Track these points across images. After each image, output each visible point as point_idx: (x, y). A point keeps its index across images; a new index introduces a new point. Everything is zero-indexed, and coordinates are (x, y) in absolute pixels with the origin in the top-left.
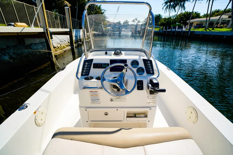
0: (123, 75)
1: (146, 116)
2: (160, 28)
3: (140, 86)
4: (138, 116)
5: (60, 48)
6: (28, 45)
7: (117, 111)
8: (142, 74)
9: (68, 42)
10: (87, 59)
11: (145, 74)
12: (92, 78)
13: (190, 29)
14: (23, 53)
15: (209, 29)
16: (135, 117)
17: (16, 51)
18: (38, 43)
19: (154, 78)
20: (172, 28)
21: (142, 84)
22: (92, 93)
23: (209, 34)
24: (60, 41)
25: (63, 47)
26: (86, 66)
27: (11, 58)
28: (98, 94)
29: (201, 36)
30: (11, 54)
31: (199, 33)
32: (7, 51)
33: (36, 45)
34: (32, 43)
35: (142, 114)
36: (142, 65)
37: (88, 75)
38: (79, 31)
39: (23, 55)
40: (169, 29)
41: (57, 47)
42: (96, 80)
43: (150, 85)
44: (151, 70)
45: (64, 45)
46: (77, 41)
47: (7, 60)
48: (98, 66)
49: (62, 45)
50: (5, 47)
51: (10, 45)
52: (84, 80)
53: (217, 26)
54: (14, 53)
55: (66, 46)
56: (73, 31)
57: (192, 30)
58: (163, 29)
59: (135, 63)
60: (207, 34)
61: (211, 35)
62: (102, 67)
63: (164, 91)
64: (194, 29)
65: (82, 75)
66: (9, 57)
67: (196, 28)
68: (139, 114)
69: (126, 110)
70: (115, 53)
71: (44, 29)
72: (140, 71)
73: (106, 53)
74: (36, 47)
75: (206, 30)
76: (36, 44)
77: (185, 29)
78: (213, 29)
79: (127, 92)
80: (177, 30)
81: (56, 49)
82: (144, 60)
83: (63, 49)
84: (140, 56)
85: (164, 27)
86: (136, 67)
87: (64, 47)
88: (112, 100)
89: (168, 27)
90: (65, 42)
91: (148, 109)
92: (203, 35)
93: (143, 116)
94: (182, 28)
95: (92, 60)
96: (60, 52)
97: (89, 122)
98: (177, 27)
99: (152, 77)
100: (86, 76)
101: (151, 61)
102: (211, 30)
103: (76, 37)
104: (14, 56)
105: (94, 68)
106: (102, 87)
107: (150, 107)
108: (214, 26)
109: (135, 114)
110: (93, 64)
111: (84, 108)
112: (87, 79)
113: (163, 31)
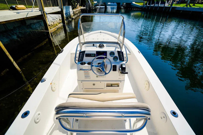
0: (104, 64)
1: (118, 86)
2: (144, 3)
3: (114, 68)
4: (113, 86)
5: (53, 25)
6: (28, 25)
7: (101, 83)
8: (116, 61)
9: (60, 20)
10: (81, 51)
11: (118, 60)
12: (85, 63)
13: (171, 5)
14: (26, 32)
15: (190, 4)
16: (112, 86)
17: (20, 31)
18: (35, 23)
19: (124, 64)
20: (155, 3)
21: (116, 67)
22: (85, 73)
23: (189, 10)
24: (53, 19)
25: (55, 24)
26: (81, 55)
27: (18, 37)
28: (89, 73)
29: (181, 12)
30: (18, 34)
31: (180, 9)
32: (14, 31)
33: (35, 25)
34: (31, 23)
35: (116, 84)
36: (116, 55)
37: (82, 61)
38: (69, 8)
39: (26, 33)
40: (152, 4)
41: (51, 25)
42: (88, 65)
43: (120, 68)
44: (122, 58)
45: (57, 23)
46: (67, 18)
47: (16, 39)
48: (89, 55)
49: (55, 23)
50: (13, 28)
51: (16, 26)
52: (80, 65)
53: (199, 2)
54: (20, 33)
55: (58, 23)
56: (64, 8)
57: (173, 6)
58: (146, 4)
59: (112, 53)
60: (187, 10)
61: (191, 11)
62: (91, 56)
63: (127, 73)
64: (176, 5)
65: (79, 61)
66: (17, 36)
67: (178, 4)
68: (114, 85)
69: (106, 83)
70: (99, 46)
71: (41, 12)
72: (115, 58)
73: (94, 45)
74: (34, 26)
75: (187, 6)
76: (34, 23)
77: (168, 4)
78: (194, 5)
79: (106, 74)
80: (159, 5)
81: (50, 26)
82: (118, 52)
83: (56, 26)
84: (116, 48)
85: (148, 2)
86: (113, 56)
87: (57, 25)
88: (97, 77)
89: (151, 2)
90: (57, 20)
91: (119, 82)
92: (183, 11)
93: (116, 86)
94: (164, 3)
95: (84, 52)
96: (54, 30)
97: (83, 89)
98: (160, 2)
99: (122, 63)
100: (81, 62)
101: (122, 53)
102: (192, 6)
103: (66, 14)
104: (20, 35)
105: (86, 56)
106: (91, 69)
107: (120, 81)
108: (196, 2)
109: (112, 85)
110: (86, 54)
111: (80, 81)
112: (82, 64)
113: (146, 6)
